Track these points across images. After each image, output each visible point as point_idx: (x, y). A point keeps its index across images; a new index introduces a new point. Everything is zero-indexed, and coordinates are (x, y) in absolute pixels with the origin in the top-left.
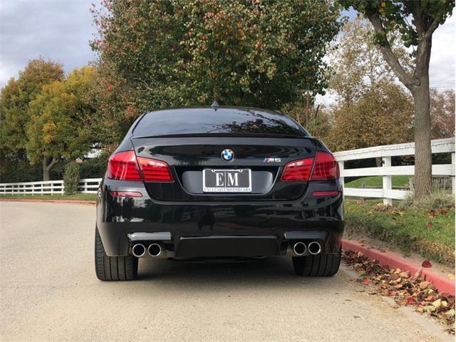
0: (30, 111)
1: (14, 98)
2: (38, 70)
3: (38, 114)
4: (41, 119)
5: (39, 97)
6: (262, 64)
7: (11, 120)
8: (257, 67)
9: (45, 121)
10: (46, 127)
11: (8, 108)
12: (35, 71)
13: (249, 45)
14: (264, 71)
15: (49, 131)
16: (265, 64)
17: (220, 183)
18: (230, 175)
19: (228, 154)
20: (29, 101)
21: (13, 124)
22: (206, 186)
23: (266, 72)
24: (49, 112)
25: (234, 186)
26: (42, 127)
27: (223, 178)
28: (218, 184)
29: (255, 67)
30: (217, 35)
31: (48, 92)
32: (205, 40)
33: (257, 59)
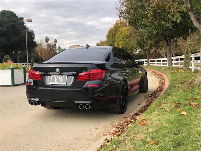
0: (116, 38)
1: (111, 34)
2: (119, 24)
3: (118, 38)
4: (119, 40)
5: (119, 33)
6: (175, 17)
7: (110, 41)
8: (173, 19)
9: (120, 41)
10: (120, 43)
11: (110, 37)
12: (118, 24)
13: (170, 11)
14: (175, 20)
15: (121, 44)
16: (176, 17)
17: (56, 81)
18: (60, 78)
19: (58, 70)
20: (116, 34)
21: (111, 42)
22: (52, 82)
23: (177, 20)
24: (121, 38)
25: (61, 82)
26: (119, 43)
27: (57, 79)
28: (55, 81)
29: (172, 19)
30: (157, 8)
31: (121, 31)
32: (152, 10)
33: (173, 16)
